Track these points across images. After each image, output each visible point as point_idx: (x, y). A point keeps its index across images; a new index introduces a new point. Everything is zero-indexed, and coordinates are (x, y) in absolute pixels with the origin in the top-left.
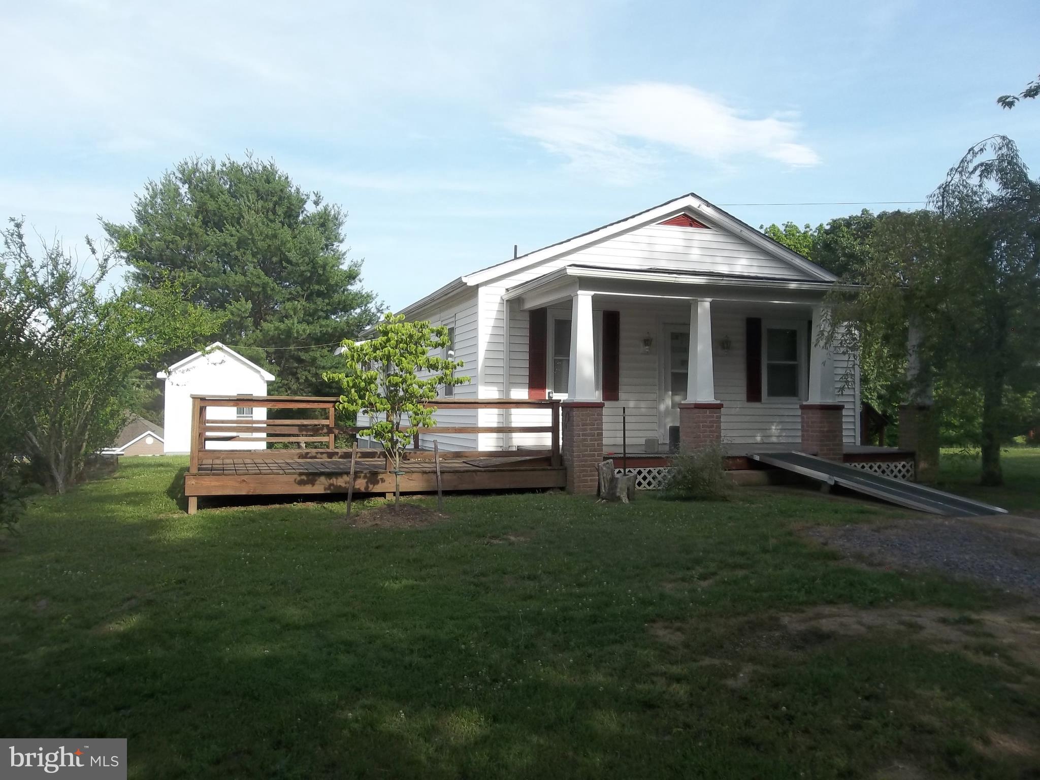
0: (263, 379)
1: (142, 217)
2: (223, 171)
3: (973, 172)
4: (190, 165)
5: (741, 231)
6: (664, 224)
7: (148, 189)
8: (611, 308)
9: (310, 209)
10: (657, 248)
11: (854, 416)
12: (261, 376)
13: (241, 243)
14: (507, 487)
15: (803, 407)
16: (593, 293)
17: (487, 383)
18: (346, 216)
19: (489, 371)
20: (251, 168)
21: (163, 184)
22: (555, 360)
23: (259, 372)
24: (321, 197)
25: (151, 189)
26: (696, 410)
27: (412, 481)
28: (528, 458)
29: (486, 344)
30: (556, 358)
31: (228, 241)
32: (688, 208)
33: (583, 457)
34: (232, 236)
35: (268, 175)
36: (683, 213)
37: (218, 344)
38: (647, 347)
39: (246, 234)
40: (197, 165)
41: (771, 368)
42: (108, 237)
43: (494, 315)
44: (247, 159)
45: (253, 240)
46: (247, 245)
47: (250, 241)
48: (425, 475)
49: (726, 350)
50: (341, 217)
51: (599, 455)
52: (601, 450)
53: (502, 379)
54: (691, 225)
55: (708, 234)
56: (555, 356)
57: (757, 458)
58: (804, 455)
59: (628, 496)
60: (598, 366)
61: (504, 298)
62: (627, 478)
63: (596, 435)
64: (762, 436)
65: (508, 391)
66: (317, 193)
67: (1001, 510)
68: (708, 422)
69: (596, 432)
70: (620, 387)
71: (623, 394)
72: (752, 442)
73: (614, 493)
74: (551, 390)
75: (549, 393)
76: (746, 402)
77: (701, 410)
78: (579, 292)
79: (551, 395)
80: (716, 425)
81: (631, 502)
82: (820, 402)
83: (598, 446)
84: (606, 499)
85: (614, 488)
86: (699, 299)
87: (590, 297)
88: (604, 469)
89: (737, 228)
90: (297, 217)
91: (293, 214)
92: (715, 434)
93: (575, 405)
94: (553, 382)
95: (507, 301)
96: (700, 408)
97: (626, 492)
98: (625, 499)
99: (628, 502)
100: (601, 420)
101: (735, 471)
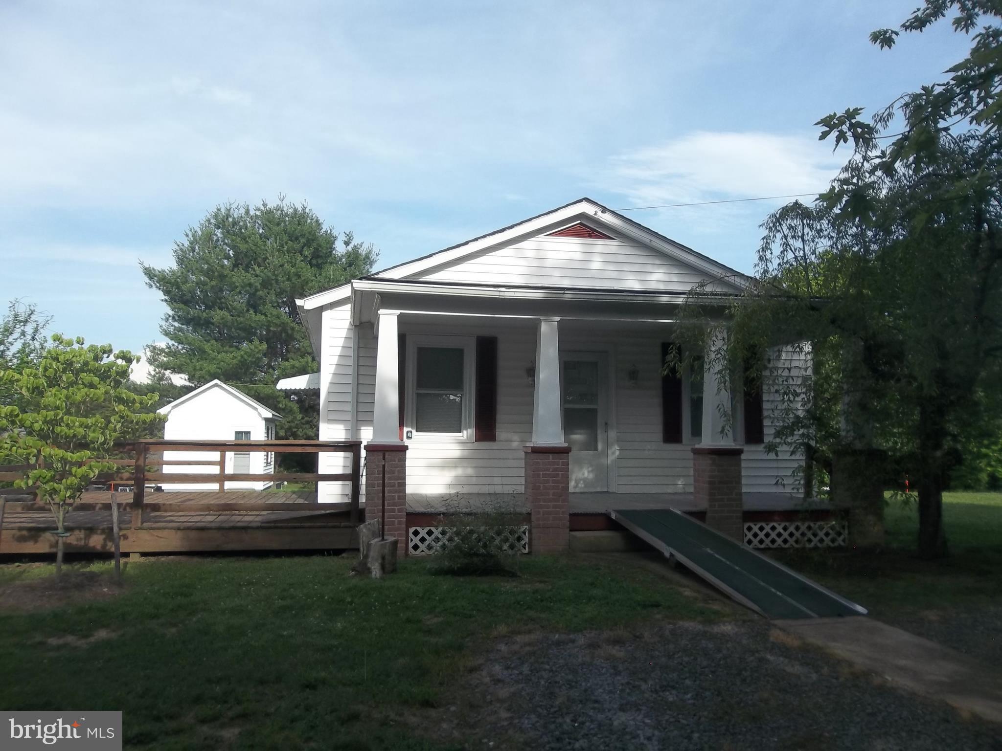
0: (261, 416)
1: (181, 261)
2: (256, 216)
4: (223, 211)
5: (651, 241)
6: (557, 235)
7: (187, 235)
8: (488, 333)
9: (340, 248)
10: (548, 263)
12: (259, 413)
13: (266, 284)
14: (287, 547)
15: (696, 452)
16: (398, 312)
17: (330, 421)
18: (377, 255)
19: (333, 407)
20: (282, 211)
21: (202, 230)
22: (418, 395)
23: (256, 409)
24: (351, 238)
25: (190, 236)
26: (534, 455)
27: (162, 539)
28: (323, 512)
29: (331, 376)
30: (420, 391)
31: (252, 281)
32: (582, 216)
34: (257, 276)
35: (300, 218)
36: (579, 222)
37: (216, 381)
38: (530, 379)
39: (270, 274)
40: (229, 210)
41: (696, 403)
42: (147, 280)
43: (341, 342)
44: (279, 203)
45: (277, 281)
46: (271, 285)
47: (273, 282)
48: (179, 532)
49: (633, 381)
50: (373, 257)
51: (400, 510)
52: (404, 504)
53: (348, 417)
54: (590, 236)
55: (612, 246)
56: (417, 389)
57: (613, 516)
58: (679, 512)
59: (383, 567)
60: (470, 401)
61: (352, 323)
62: (382, 544)
63: (397, 485)
64: (684, 483)
65: (356, 430)
66: (348, 233)
67: (860, 609)
68: (551, 470)
69: (396, 482)
70: (497, 425)
71: (501, 434)
72: (669, 491)
73: (365, 564)
74: (410, 429)
75: (407, 432)
76: (662, 443)
77: (541, 454)
78: (381, 311)
79: (409, 435)
80: (562, 474)
81: (384, 575)
82: (710, 446)
83: (399, 499)
84: (356, 571)
85: (366, 557)
86: (542, 318)
87: (396, 317)
88: (364, 530)
89: (645, 238)
90: (326, 257)
91: (321, 254)
92: (561, 485)
93: (370, 448)
94: (415, 419)
95: (355, 326)
96: (540, 452)
97: (380, 562)
98: (376, 571)
99: (378, 576)
100: (403, 467)
101: (586, 532)
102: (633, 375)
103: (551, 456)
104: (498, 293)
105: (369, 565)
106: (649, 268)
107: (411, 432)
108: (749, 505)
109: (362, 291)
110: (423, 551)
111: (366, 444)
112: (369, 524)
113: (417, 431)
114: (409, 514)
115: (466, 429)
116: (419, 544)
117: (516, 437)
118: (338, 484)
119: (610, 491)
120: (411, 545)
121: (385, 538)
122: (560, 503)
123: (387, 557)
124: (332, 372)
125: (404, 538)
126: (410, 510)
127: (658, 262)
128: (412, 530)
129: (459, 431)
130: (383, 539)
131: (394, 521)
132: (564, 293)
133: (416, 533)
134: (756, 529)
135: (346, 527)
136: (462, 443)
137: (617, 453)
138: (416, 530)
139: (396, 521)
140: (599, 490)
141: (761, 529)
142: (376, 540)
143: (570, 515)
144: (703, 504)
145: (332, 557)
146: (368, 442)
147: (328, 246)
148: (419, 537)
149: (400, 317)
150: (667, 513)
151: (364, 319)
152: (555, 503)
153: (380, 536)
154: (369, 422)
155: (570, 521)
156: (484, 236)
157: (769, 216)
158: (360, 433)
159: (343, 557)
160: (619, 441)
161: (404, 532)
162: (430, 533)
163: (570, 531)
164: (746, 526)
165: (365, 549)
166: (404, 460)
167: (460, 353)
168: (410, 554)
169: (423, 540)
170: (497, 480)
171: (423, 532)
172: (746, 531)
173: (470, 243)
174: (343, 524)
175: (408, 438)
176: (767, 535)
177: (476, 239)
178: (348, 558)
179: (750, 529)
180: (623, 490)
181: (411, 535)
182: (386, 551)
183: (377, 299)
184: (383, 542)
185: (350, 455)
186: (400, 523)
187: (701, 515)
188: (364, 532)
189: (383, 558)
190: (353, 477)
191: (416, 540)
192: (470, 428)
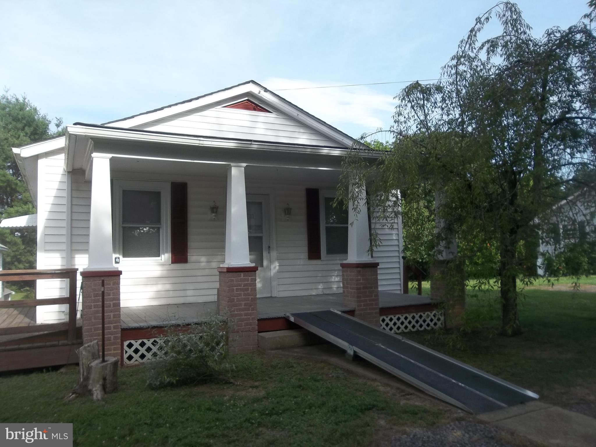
3: (481, 48)
5: (298, 115)
6: (230, 108)
8: (179, 179)
11: (399, 268)
15: (343, 266)
16: (110, 155)
19: (50, 239)
22: (124, 228)
24: (61, 122)
26: (230, 274)
28: (42, 333)
29: (48, 213)
30: (124, 225)
32: (249, 94)
33: (95, 331)
36: (247, 98)
38: (213, 214)
41: (329, 230)
43: (55, 186)
49: (287, 216)
51: (115, 327)
52: (119, 321)
53: (64, 247)
54: (255, 109)
55: (271, 117)
56: (123, 224)
57: (292, 319)
58: (339, 313)
59: (104, 388)
60: (167, 232)
61: (66, 170)
62: (103, 366)
63: (112, 306)
64: (322, 287)
65: (70, 258)
66: (58, 118)
67: (530, 394)
68: (242, 286)
69: (112, 303)
70: (189, 250)
71: (192, 257)
72: (314, 294)
73: (86, 386)
74: (117, 256)
75: (116, 258)
76: (307, 260)
77: (234, 273)
78: (94, 155)
79: (117, 260)
80: (251, 288)
81: (106, 396)
82: (356, 261)
83: (114, 317)
84: (77, 394)
85: (87, 379)
86: (232, 164)
87: (109, 159)
88: (84, 353)
89: (294, 113)
90: (41, 134)
91: (38, 132)
92: (250, 297)
93: (86, 275)
94: (121, 247)
95: (69, 172)
96: (233, 272)
97: (101, 383)
98: (97, 393)
99: (99, 397)
100: (118, 289)
101: (270, 332)
102: (288, 211)
103: (242, 274)
104: (198, 142)
105: (90, 387)
106: (296, 135)
107: (119, 258)
108: (383, 302)
109: (76, 135)
110: (136, 360)
111: (82, 270)
112: (88, 346)
113: (124, 256)
114: (123, 330)
115: (164, 254)
116: (133, 355)
117: (203, 259)
118: (55, 307)
119: (273, 296)
120: (126, 356)
121: (106, 358)
122: (250, 312)
123: (107, 378)
124: (49, 210)
125: (120, 351)
126: (124, 326)
127: (302, 131)
128: (126, 343)
129: (159, 256)
130: (104, 361)
131: (110, 337)
132: (251, 144)
133: (130, 346)
134: (387, 320)
135: (64, 345)
136: (162, 265)
137: (277, 268)
138: (130, 342)
139: (112, 337)
140: (265, 295)
141: (391, 320)
142: (97, 362)
143: (258, 320)
144: (352, 305)
145: (51, 373)
146: (84, 269)
147: (44, 127)
148: (133, 348)
149: (112, 160)
150: (329, 313)
151: (77, 166)
152: (246, 312)
153: (99, 358)
154: (85, 251)
155: (258, 325)
156: (176, 104)
157: (401, 90)
158: (74, 260)
159: (62, 373)
160: (278, 259)
161: (120, 346)
162: (143, 344)
163: (259, 332)
164: (381, 318)
165: (85, 370)
166: (118, 283)
167: (157, 195)
168: (125, 364)
169: (136, 351)
170: (189, 293)
171: (136, 344)
172: (381, 323)
173: (165, 109)
174: (61, 342)
175: (117, 262)
176: (402, 323)
177: (170, 106)
178: (66, 374)
179: (383, 320)
180: (282, 294)
181: (126, 348)
182: (108, 372)
183: (90, 143)
184: (104, 364)
185: (67, 281)
186: (115, 338)
187: (351, 313)
188: (84, 355)
189: (104, 379)
190: (71, 300)
191: (130, 352)
192: (167, 252)
